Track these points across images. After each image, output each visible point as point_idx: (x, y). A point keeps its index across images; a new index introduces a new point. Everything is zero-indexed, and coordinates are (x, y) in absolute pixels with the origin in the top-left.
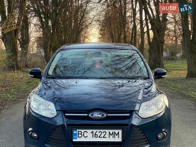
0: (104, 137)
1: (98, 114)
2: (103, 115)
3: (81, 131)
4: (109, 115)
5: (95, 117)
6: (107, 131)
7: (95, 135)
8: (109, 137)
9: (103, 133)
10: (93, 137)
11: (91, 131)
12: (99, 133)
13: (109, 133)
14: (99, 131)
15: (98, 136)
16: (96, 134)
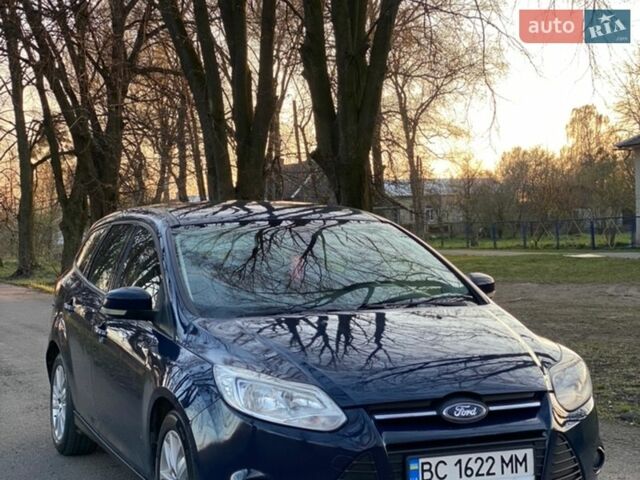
0: (488, 474)
1: (466, 409)
2: (479, 411)
3: (428, 463)
4: (492, 408)
5: (460, 416)
6: (497, 455)
7: (467, 468)
8: (503, 473)
9: (487, 461)
10: (461, 476)
11: (456, 458)
12: (476, 462)
13: (503, 461)
14: (474, 456)
15: (475, 473)
16: (469, 466)
